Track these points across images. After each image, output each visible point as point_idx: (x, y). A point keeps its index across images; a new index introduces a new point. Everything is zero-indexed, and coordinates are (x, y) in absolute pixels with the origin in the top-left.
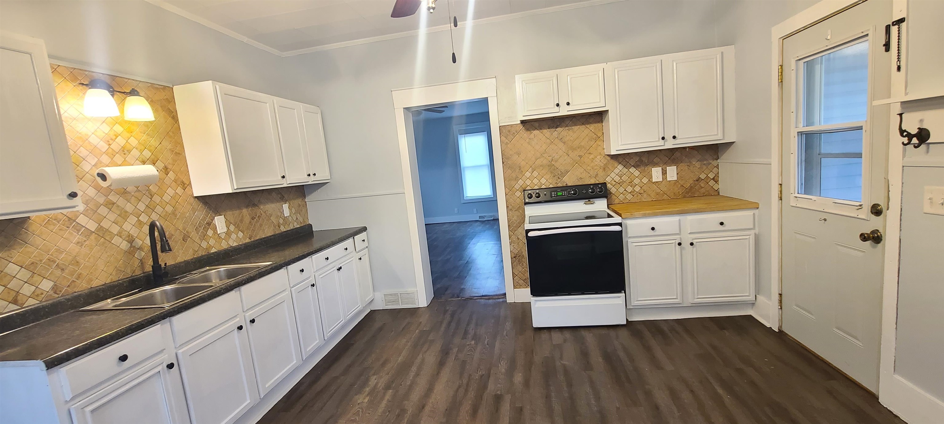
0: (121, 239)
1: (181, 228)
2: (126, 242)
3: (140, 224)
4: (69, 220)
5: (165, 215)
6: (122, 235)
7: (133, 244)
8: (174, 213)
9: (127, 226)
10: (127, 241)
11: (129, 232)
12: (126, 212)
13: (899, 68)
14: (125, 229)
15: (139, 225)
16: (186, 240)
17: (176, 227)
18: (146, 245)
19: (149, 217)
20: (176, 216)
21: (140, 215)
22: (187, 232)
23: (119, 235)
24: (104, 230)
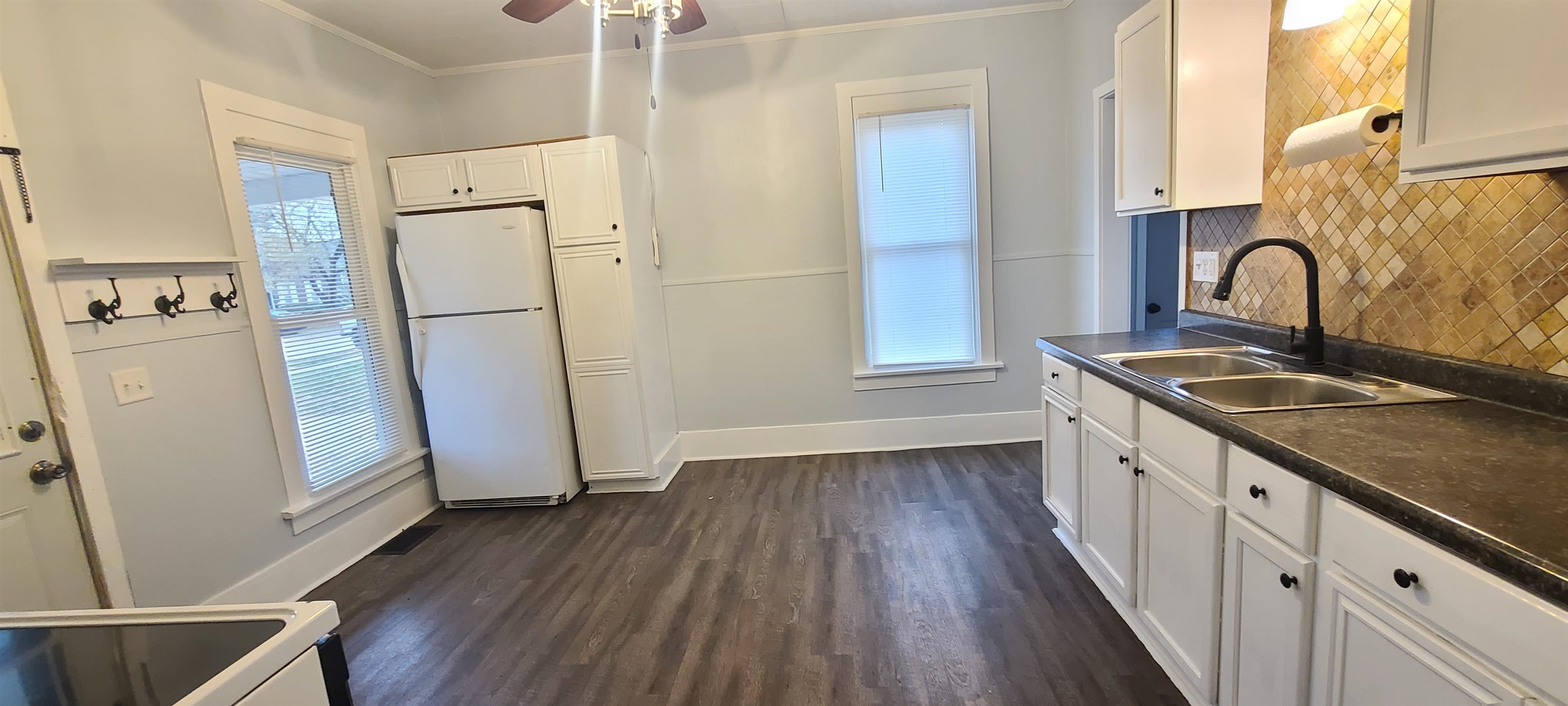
0: (1341, 261)
1: (1468, 267)
2: (1347, 270)
3: (1377, 238)
4: (1291, 216)
5: (1436, 225)
6: (1344, 253)
7: (1356, 277)
8: (1459, 222)
9: (1356, 239)
10: (1348, 267)
11: (1355, 251)
12: (1361, 208)
13: (29, 218)
14: (1351, 244)
15: (1374, 240)
16: (1473, 303)
17: (1455, 259)
18: (1377, 286)
19: (1400, 224)
20: (1463, 232)
21: (1383, 218)
22: (1484, 282)
23: (1340, 252)
24: (1324, 238)
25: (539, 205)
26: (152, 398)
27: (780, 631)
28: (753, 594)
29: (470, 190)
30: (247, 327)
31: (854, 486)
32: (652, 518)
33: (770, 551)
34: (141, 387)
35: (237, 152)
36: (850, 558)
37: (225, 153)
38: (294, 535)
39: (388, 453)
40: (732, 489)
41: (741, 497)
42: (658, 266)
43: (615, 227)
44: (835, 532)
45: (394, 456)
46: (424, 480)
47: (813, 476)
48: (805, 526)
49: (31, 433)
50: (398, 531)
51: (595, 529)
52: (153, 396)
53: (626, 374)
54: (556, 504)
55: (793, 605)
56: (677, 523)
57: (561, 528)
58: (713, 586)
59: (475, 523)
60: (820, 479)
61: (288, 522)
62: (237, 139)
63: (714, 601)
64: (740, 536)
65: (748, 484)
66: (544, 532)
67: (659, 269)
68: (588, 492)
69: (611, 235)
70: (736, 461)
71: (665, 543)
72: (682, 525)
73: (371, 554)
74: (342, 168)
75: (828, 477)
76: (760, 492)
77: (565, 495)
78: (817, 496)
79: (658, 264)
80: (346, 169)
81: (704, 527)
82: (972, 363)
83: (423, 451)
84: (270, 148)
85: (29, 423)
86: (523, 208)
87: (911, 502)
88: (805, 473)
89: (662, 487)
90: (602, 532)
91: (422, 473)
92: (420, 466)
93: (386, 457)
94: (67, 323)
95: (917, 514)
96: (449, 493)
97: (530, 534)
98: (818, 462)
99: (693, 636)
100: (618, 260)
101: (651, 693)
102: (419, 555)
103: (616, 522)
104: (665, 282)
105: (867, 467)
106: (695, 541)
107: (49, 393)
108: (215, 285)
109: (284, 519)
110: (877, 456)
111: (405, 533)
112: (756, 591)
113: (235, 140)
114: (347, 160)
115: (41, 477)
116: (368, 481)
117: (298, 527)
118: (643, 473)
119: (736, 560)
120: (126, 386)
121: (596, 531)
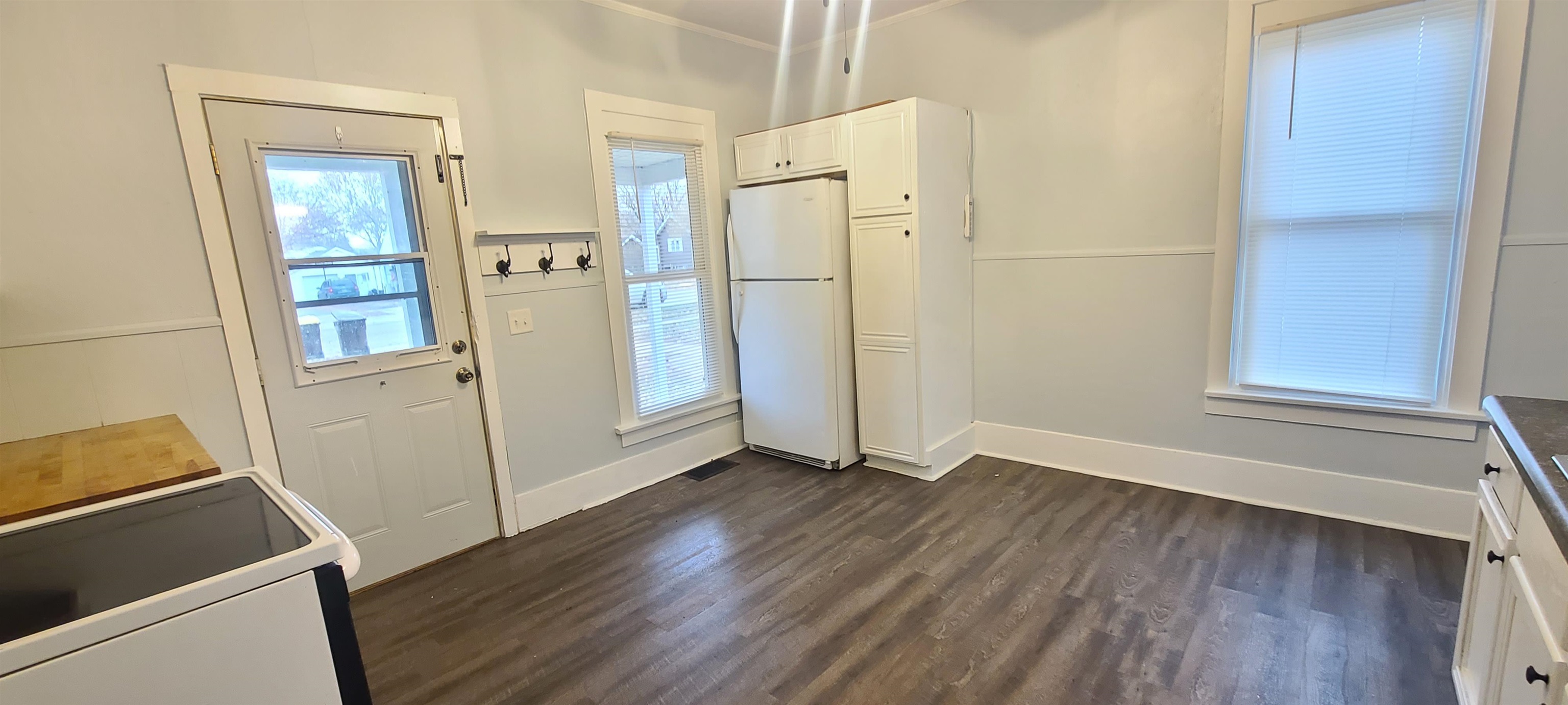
13: (466, 203)
25: (842, 176)
26: (532, 332)
27: (937, 688)
28: (939, 632)
29: (788, 163)
30: (603, 282)
31: (1160, 539)
32: (902, 508)
33: (994, 586)
34: (525, 323)
35: (610, 143)
36: (1084, 633)
37: (598, 144)
38: (623, 448)
39: (708, 393)
40: (1003, 499)
41: (1008, 511)
42: (969, 238)
43: (907, 197)
44: (1089, 592)
45: (711, 397)
46: (737, 421)
47: (1114, 509)
48: (1056, 572)
49: (458, 349)
50: (709, 460)
51: (845, 504)
52: (533, 330)
53: (905, 353)
54: (830, 469)
55: (972, 663)
56: (922, 521)
57: (821, 493)
58: (905, 605)
59: (763, 468)
60: (1123, 513)
61: (619, 436)
62: (608, 133)
63: (895, 623)
64: (974, 557)
65: (1025, 499)
66: (803, 494)
67: (970, 241)
68: (865, 464)
69: (903, 206)
70: (1032, 467)
71: (894, 540)
72: (924, 525)
73: (681, 474)
74: (693, 149)
75: (1133, 514)
76: (1033, 512)
77: (838, 462)
78: (1101, 536)
79: (967, 235)
80: (697, 150)
81: (944, 535)
82: (1427, 405)
83: (736, 397)
84: (631, 138)
85: (459, 341)
86: (822, 180)
87: (1231, 588)
88: (1104, 504)
89: (933, 478)
90: (849, 508)
91: (736, 414)
92: (734, 408)
93: (707, 397)
94: (483, 276)
95: (1227, 609)
96: (754, 439)
97: (792, 492)
98: (1133, 493)
99: (848, 653)
100: (907, 233)
101: (771, 694)
102: (709, 486)
103: (868, 502)
104: (976, 255)
105: (1197, 519)
106: (924, 547)
107: (471, 322)
108: (581, 249)
109: (616, 434)
110: (1223, 507)
111: (713, 462)
112: (944, 630)
113: (607, 134)
114: (697, 143)
115: (462, 378)
116: (686, 414)
117: (626, 442)
118: (913, 458)
119: (950, 584)
120: (516, 321)
121: (845, 506)
